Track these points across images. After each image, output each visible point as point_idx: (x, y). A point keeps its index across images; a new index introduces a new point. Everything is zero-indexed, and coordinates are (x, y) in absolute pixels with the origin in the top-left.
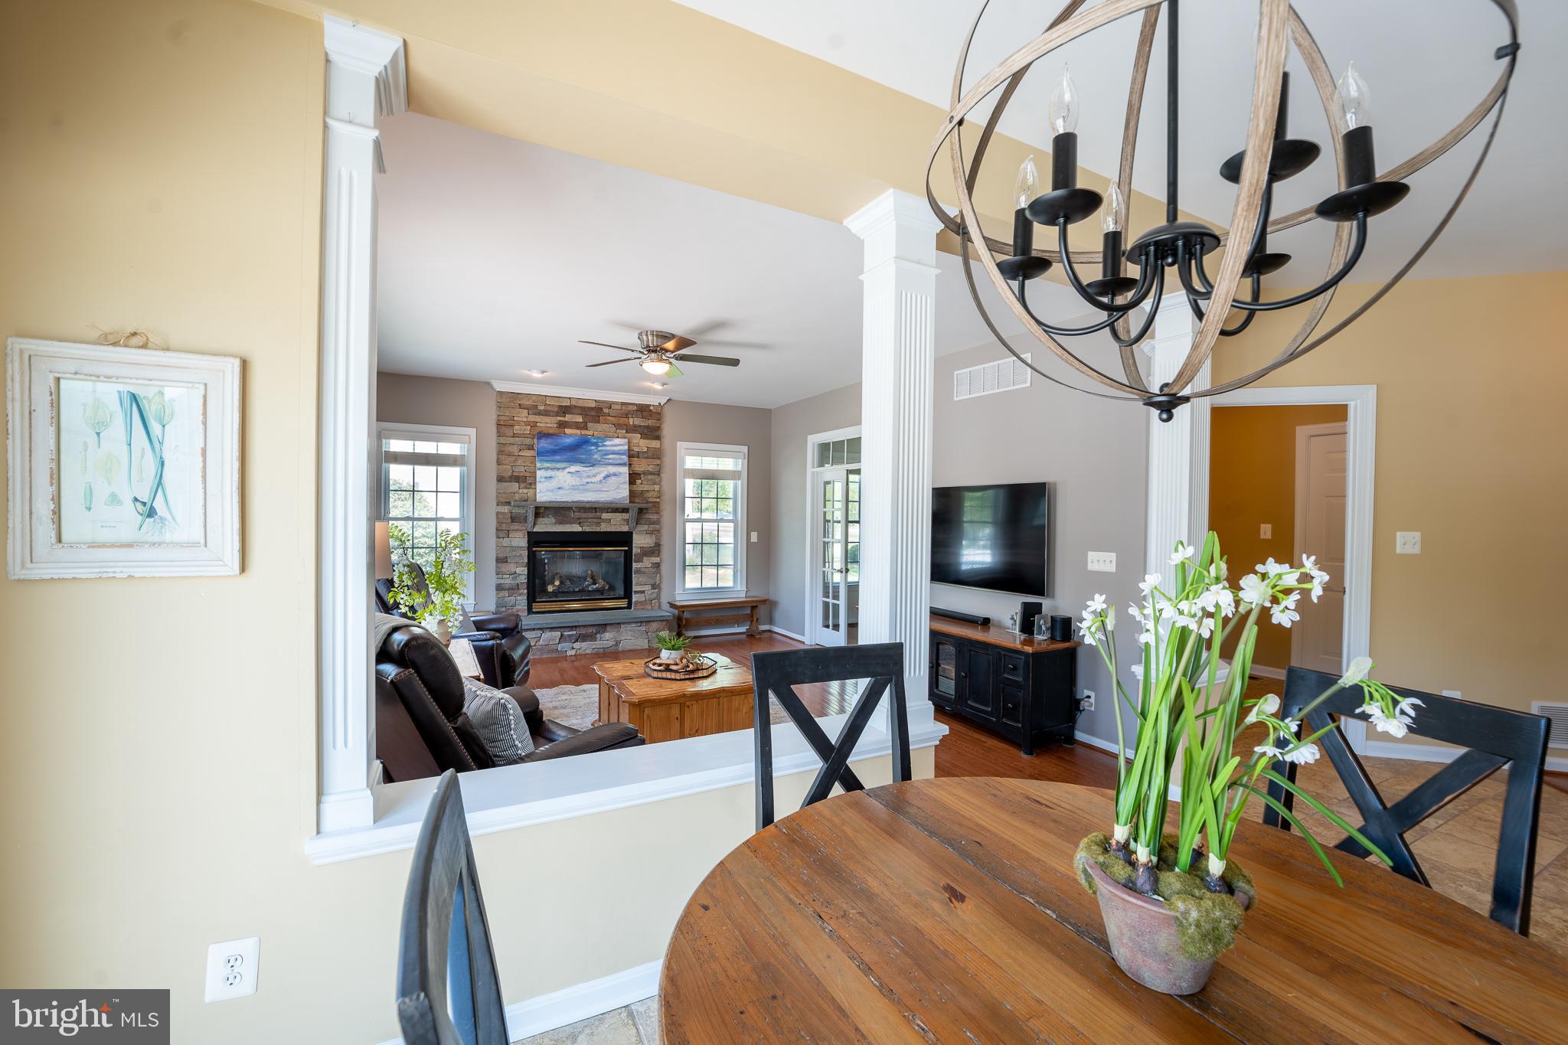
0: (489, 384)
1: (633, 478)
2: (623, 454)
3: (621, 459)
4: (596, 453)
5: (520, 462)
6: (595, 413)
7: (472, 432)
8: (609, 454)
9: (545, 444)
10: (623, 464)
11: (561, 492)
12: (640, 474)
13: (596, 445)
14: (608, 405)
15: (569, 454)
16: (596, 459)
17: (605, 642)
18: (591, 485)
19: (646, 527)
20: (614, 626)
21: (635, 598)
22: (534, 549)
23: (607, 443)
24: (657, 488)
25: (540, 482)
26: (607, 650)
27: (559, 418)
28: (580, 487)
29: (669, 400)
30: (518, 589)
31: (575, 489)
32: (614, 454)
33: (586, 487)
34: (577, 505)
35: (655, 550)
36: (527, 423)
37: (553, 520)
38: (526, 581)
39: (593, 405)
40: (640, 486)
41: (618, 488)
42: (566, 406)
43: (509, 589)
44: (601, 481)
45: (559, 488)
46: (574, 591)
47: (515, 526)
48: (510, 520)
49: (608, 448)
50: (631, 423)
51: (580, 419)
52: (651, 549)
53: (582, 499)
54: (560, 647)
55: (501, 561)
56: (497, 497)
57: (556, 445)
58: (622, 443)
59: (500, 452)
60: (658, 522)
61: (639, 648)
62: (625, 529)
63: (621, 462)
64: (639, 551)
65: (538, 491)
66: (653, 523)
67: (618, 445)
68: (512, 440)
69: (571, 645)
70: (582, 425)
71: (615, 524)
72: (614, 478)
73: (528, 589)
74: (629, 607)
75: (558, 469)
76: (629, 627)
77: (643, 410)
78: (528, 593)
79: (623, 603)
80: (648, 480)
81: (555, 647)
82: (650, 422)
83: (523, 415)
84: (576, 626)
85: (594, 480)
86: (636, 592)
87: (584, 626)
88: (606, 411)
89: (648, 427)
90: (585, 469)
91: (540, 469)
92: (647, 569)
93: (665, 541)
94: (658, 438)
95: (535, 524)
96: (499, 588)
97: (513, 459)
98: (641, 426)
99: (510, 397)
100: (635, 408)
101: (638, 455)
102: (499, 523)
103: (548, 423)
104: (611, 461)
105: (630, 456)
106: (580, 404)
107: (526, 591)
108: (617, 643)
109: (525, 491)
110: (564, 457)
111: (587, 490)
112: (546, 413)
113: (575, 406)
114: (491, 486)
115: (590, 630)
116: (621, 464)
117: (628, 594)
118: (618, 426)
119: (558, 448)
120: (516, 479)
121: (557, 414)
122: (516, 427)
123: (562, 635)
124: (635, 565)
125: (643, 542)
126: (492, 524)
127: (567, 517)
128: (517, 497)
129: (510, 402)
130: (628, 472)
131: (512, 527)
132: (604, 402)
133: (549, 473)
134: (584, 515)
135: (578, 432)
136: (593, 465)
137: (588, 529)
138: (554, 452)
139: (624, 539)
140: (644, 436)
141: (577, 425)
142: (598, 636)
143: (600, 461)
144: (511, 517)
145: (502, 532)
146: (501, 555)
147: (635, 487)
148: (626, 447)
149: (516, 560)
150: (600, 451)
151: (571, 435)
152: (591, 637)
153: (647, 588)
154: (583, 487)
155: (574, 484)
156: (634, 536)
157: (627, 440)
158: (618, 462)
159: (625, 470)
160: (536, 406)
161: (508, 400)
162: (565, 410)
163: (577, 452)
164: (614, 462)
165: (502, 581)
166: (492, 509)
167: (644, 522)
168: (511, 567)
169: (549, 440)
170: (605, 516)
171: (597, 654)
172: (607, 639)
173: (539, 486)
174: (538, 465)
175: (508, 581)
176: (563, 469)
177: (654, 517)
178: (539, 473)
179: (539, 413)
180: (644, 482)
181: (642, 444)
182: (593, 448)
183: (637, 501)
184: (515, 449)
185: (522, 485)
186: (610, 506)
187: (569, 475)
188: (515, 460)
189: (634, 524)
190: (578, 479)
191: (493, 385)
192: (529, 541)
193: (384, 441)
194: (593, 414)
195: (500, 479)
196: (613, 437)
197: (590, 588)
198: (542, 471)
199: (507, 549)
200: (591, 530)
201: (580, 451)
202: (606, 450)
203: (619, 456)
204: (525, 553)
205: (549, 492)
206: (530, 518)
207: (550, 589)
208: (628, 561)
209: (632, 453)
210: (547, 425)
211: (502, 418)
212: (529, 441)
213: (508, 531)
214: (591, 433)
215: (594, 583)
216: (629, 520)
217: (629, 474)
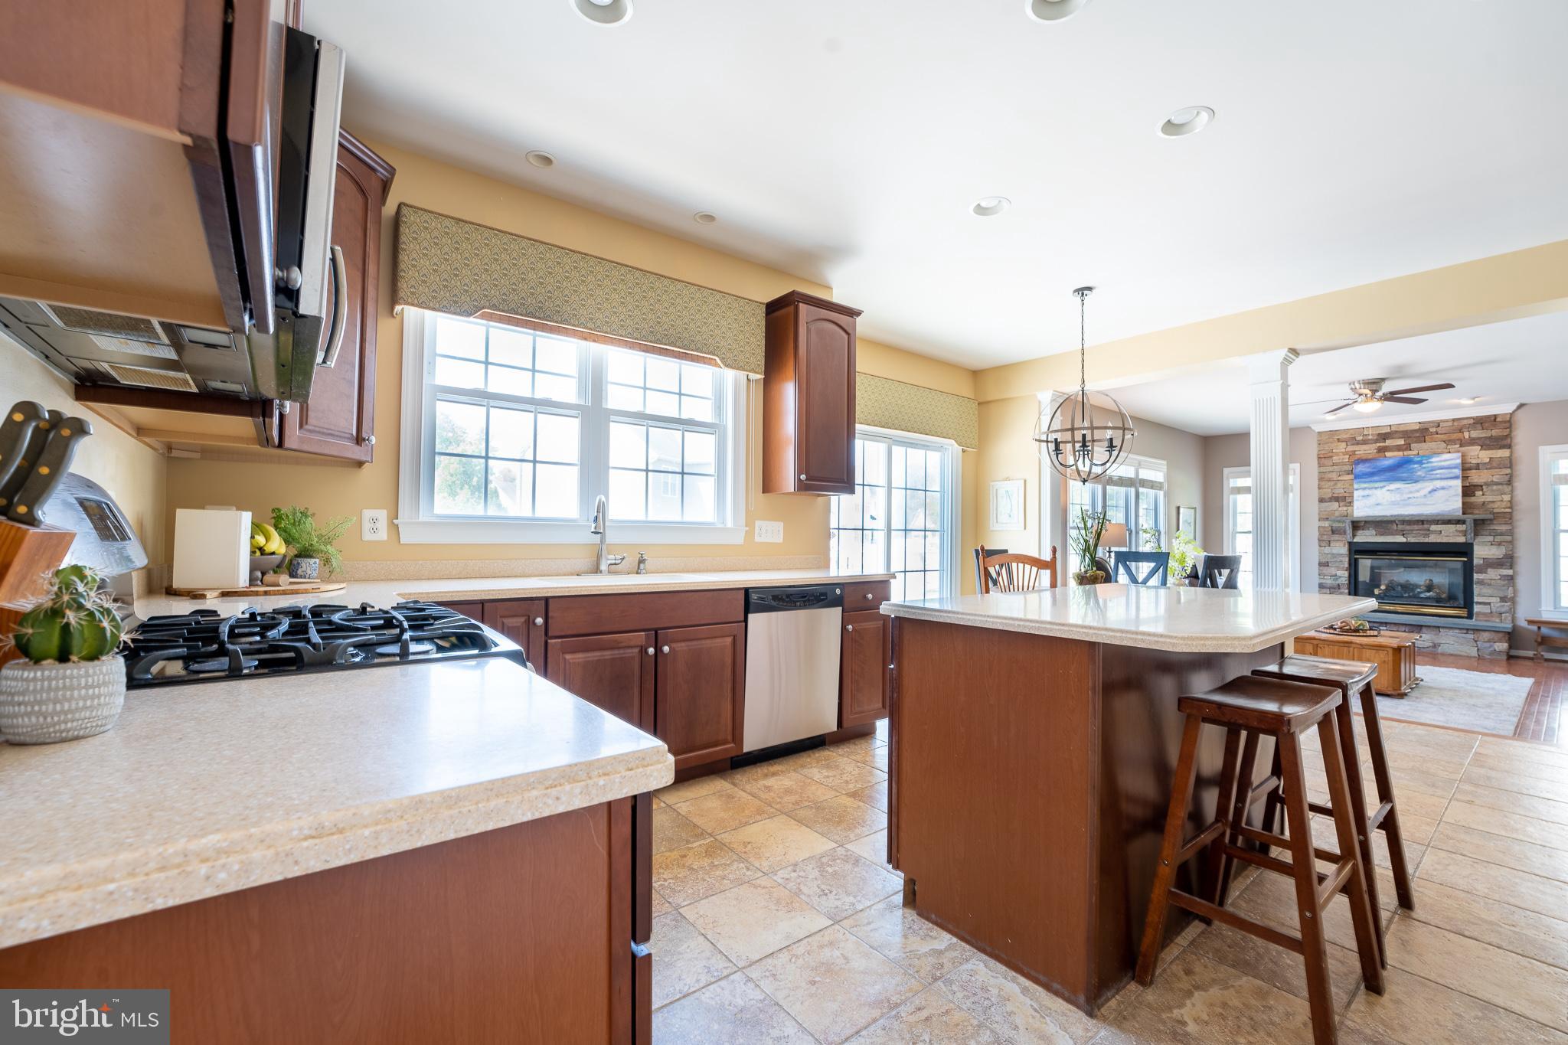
0: (1310, 428)
1: (1468, 491)
2: (1455, 468)
3: (1451, 473)
4: (1419, 470)
5: (1339, 485)
6: (1422, 433)
7: (1297, 466)
8: (1435, 470)
9: (1361, 468)
10: (1456, 477)
11: (1380, 507)
12: (1479, 486)
13: (1420, 463)
14: (1436, 424)
15: (1388, 474)
16: (1420, 476)
18: (1413, 500)
19: (1490, 538)
20: (1432, 628)
21: (1477, 609)
22: (1356, 556)
23: (1433, 460)
24: (1506, 498)
25: (1357, 500)
27: (1378, 445)
28: (1401, 502)
29: (1521, 406)
30: (1339, 589)
31: (1395, 505)
32: (1442, 469)
33: (1407, 502)
34: (1401, 518)
35: (1507, 561)
36: (1345, 453)
37: (1374, 532)
38: (1347, 582)
39: (1417, 427)
40: (1479, 497)
41: (1447, 500)
42: (1386, 433)
43: (1330, 588)
44: (1425, 495)
45: (1378, 505)
46: (1403, 597)
47: (1336, 537)
48: (1330, 533)
49: (1435, 464)
50: (1467, 437)
51: (1401, 442)
52: (1499, 560)
53: (1403, 513)
55: (1323, 564)
56: (1319, 514)
57: (1374, 468)
58: (1452, 457)
59: (1321, 479)
60: (1510, 533)
62: (1462, 539)
63: (1452, 475)
64: (1481, 562)
65: (1355, 507)
66: (1502, 534)
67: (1448, 460)
68: (1331, 469)
70: (1405, 446)
71: (1451, 535)
72: (1442, 492)
73: (1349, 589)
74: (1470, 616)
75: (1376, 488)
76: (1451, 632)
77: (1485, 421)
78: (1349, 592)
79: (1463, 612)
80: (1493, 491)
82: (1496, 432)
83: (1341, 447)
85: (1415, 495)
86: (1480, 603)
88: (1433, 430)
89: (1490, 437)
90: (1407, 485)
91: (1357, 490)
92: (1495, 581)
93: (1522, 554)
94: (1509, 446)
95: (1354, 536)
96: (1322, 586)
97: (1332, 483)
98: (1479, 438)
99: (1329, 435)
100: (1472, 421)
101: (1477, 467)
102: (1321, 535)
103: (1367, 450)
104: (1438, 476)
105: (1464, 470)
106: (1403, 428)
107: (1346, 591)
109: (1345, 508)
110: (1383, 477)
111: (1409, 505)
112: (1365, 442)
113: (1396, 431)
114: (1314, 507)
116: (1451, 478)
117: (1468, 604)
118: (1448, 442)
119: (1376, 470)
120: (1336, 499)
121: (1376, 441)
122: (1334, 458)
124: (1477, 576)
125: (1486, 553)
126: (1315, 534)
127: (1388, 529)
128: (1337, 513)
129: (1329, 438)
130: (1460, 484)
131: (1332, 539)
132: (1429, 422)
133: (1367, 492)
134: (1408, 527)
135: (1401, 453)
136: (1416, 482)
137: (1412, 540)
138: (1372, 474)
139: (1463, 551)
140: (1486, 447)
141: (1399, 448)
143: (1424, 477)
144: (1332, 529)
145: (1324, 541)
146: (1323, 561)
148: (1459, 461)
149: (1337, 564)
150: (1424, 468)
151: (1390, 458)
153: (1494, 600)
154: (1404, 502)
155: (1393, 499)
156: (1476, 547)
157: (1460, 454)
158: (1447, 476)
159: (1458, 483)
160: (1353, 437)
161: (1327, 437)
162: (1384, 437)
163: (1398, 471)
164: (1443, 477)
165: (1324, 581)
166: (1315, 524)
167: (1487, 533)
168: (1332, 571)
169: (1367, 465)
170: (1433, 527)
172: (1425, 638)
173: (1356, 504)
174: (1356, 486)
175: (1329, 581)
176: (1382, 487)
177: (1504, 528)
178: (1356, 494)
179: (1358, 443)
180: (1487, 494)
181: (1481, 455)
182: (1416, 466)
183: (1478, 512)
184: (1334, 476)
185: (1342, 504)
186: (1439, 518)
187: (1388, 492)
188: (1336, 484)
189: (1473, 535)
190: (1398, 495)
191: (1313, 428)
192: (1350, 550)
193: (1231, 480)
194: (1418, 435)
195: (1321, 500)
196: (1442, 453)
197: (1422, 595)
198: (1360, 491)
199: (1329, 555)
200: (1417, 541)
201: (1401, 470)
202: (1432, 467)
203: (1449, 471)
204: (1347, 559)
205: (1366, 509)
206: (1349, 531)
207: (1377, 592)
208: (1468, 570)
209: (1467, 466)
210: (1366, 452)
211: (1323, 452)
212: (1348, 468)
213: (1329, 541)
214: (1415, 452)
215: (1429, 591)
216: (1466, 531)
217: (1463, 487)
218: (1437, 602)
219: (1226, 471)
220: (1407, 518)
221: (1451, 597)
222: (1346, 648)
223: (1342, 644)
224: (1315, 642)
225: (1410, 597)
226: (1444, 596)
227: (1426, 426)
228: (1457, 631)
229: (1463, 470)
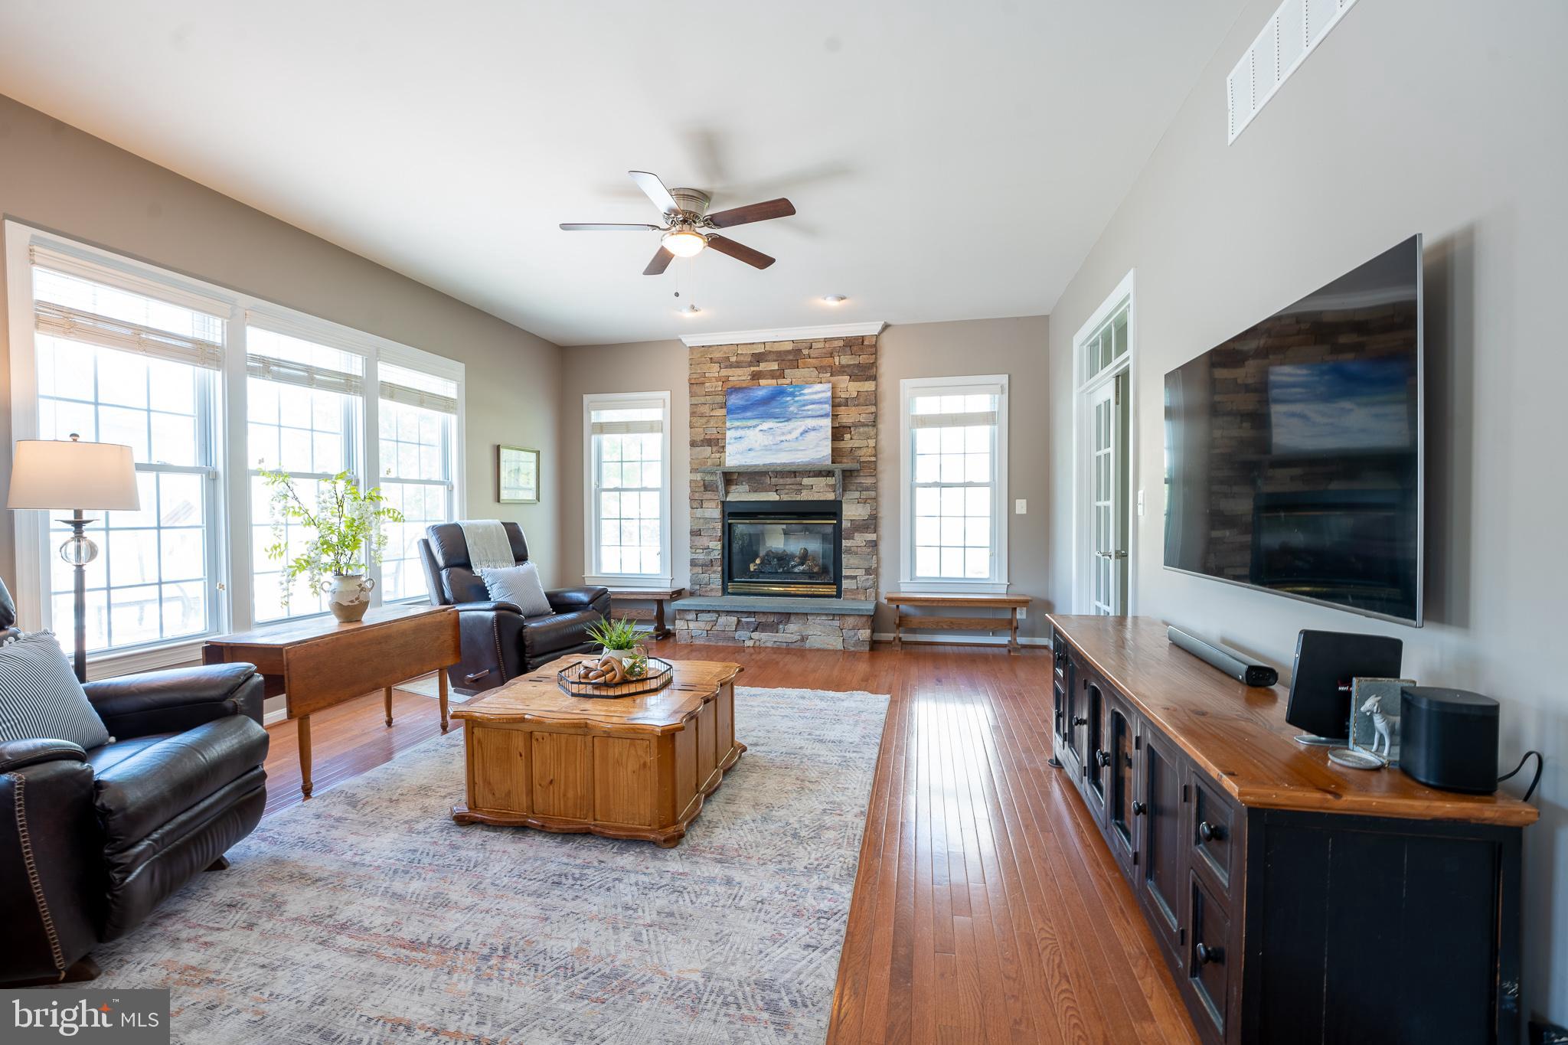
0: (681, 340)
1: (838, 433)
2: (825, 403)
3: (822, 409)
4: (791, 405)
5: (712, 423)
6: (792, 357)
7: (666, 394)
8: (807, 405)
9: (734, 400)
10: (826, 415)
11: (752, 454)
12: (850, 427)
13: (792, 394)
14: (809, 345)
15: (762, 409)
16: (792, 412)
17: (789, 635)
18: (785, 444)
19: (857, 495)
20: (800, 616)
21: (846, 584)
22: (730, 521)
23: (806, 391)
24: (872, 443)
25: (729, 444)
26: (792, 646)
27: (753, 369)
28: (774, 448)
29: (886, 327)
30: (712, 566)
31: (767, 450)
32: (813, 404)
33: (779, 447)
34: (774, 469)
35: (871, 523)
36: (718, 379)
37: (747, 487)
38: (720, 557)
39: (789, 347)
40: (848, 443)
41: (817, 445)
42: (760, 353)
43: (702, 566)
44: (797, 438)
45: (749, 450)
46: (777, 573)
47: (709, 495)
48: (702, 489)
49: (806, 397)
50: (837, 364)
51: (775, 366)
52: (865, 522)
53: (775, 461)
54: (737, 635)
55: (695, 533)
56: (691, 463)
57: (748, 401)
58: (823, 389)
59: (693, 414)
60: (875, 487)
61: (831, 647)
62: (831, 496)
63: (823, 412)
64: (849, 525)
65: (727, 454)
66: (867, 489)
67: (819, 392)
68: (702, 400)
69: (748, 634)
70: (778, 373)
71: (819, 491)
72: (813, 433)
73: (722, 565)
74: (838, 595)
75: (749, 427)
76: (818, 620)
77: (853, 344)
78: (723, 570)
79: (832, 590)
80: (860, 433)
81: (731, 634)
82: (864, 359)
83: (714, 370)
84: (755, 612)
85: (789, 437)
86: (847, 577)
87: (764, 613)
88: (806, 352)
89: (858, 365)
90: (780, 424)
91: (729, 429)
92: (859, 549)
93: (885, 513)
94: (874, 378)
95: (727, 493)
96: (693, 563)
97: (704, 420)
98: (849, 366)
99: (701, 352)
100: (841, 343)
101: (846, 403)
102: (693, 492)
103: (740, 376)
104: (810, 413)
106: (777, 348)
107: (720, 569)
108: (803, 639)
109: (718, 455)
110: (755, 413)
111: (781, 450)
112: (738, 365)
113: (770, 352)
114: (685, 452)
115: (771, 619)
116: (822, 416)
117: (837, 580)
118: (820, 369)
119: (749, 403)
120: (707, 442)
121: (750, 364)
122: (707, 385)
123: (739, 621)
124: (845, 543)
125: (854, 513)
126: (686, 492)
127: (762, 484)
128: (710, 462)
129: (701, 357)
130: (830, 424)
131: (705, 497)
132: (803, 341)
133: (739, 433)
134: (781, 481)
135: (774, 382)
136: (789, 420)
137: (785, 498)
138: (744, 409)
139: (831, 510)
140: (854, 378)
141: (772, 375)
142: (781, 626)
143: (796, 414)
144: (704, 484)
145: (697, 503)
146: (696, 528)
147: (842, 445)
148: (829, 394)
149: (710, 533)
150: (797, 402)
151: (763, 387)
152: (772, 628)
153: (860, 572)
154: (777, 447)
155: (766, 443)
156: (844, 506)
157: (830, 385)
158: (818, 413)
159: (827, 423)
160: (727, 357)
161: (699, 355)
162: (758, 358)
163: (769, 406)
164: (814, 414)
165: (695, 556)
166: (686, 477)
167: (854, 488)
168: (704, 541)
169: (740, 395)
170: (806, 481)
171: (779, 648)
172: (791, 632)
173: (728, 449)
174: (728, 424)
175: (701, 557)
176: (755, 427)
177: (869, 481)
178: (729, 434)
179: (731, 366)
180: (855, 437)
181: (850, 388)
182: (788, 399)
183: (845, 461)
184: (705, 409)
185: (715, 449)
186: (808, 468)
187: (761, 433)
188: (708, 421)
189: (841, 490)
190: (771, 438)
191: (683, 341)
192: (723, 512)
193: (593, 413)
194: (791, 357)
195: (693, 444)
196: (814, 383)
197: (796, 570)
198: (733, 430)
199: (702, 520)
200: (789, 499)
201: (774, 403)
202: (804, 400)
203: (820, 406)
204: (719, 526)
205: (738, 456)
206: (721, 486)
207: (752, 568)
208: (837, 537)
209: (837, 400)
210: (740, 378)
211: (695, 376)
212: (720, 399)
213: (702, 500)
214: (788, 381)
215: (802, 564)
216: (835, 485)
217: (832, 428)
218: (810, 578)
219: (587, 398)
220: (779, 469)
221: (824, 570)
222: (579, 738)
223: (572, 731)
224: (526, 727)
225: (784, 572)
226: (816, 570)
227: (799, 346)
228: (824, 618)
229: (833, 406)
